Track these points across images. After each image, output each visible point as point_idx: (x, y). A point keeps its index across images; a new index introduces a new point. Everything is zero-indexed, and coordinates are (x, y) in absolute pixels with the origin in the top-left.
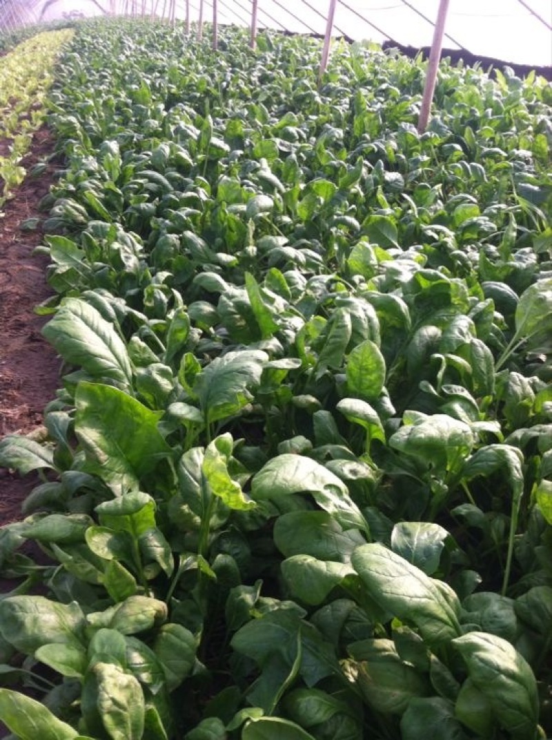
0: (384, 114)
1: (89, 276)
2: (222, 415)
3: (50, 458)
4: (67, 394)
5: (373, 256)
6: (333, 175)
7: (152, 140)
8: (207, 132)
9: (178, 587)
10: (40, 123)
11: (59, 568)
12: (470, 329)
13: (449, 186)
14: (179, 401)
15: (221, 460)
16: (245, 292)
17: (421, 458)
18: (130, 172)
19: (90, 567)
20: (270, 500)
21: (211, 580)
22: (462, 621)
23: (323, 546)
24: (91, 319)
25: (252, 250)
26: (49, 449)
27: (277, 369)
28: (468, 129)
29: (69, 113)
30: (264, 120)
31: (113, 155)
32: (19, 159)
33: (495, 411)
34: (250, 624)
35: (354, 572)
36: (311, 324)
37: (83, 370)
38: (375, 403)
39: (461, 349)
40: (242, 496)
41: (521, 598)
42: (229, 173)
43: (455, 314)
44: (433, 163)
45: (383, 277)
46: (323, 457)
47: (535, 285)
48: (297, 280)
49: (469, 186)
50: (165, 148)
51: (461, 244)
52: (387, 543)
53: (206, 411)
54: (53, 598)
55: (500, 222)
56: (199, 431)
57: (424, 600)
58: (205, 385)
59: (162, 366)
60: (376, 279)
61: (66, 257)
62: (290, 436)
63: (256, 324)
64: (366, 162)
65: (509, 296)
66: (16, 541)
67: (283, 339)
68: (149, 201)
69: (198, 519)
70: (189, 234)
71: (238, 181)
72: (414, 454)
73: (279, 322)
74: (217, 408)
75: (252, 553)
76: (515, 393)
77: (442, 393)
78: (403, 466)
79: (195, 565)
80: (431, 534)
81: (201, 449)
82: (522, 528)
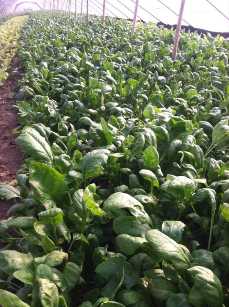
0: (158, 52)
1: (35, 117)
2: (91, 176)
3: (19, 193)
4: (26, 167)
5: (154, 111)
6: (137, 77)
7: (61, 62)
8: (84, 59)
9: (73, 247)
10: (14, 54)
11: (22, 239)
12: (194, 141)
13: (185, 82)
14: (73, 170)
15: (91, 194)
16: (100, 125)
17: (174, 194)
18: (52, 75)
19: (36, 238)
20: (111, 211)
21: (86, 244)
22: (191, 262)
23: (133, 230)
24: (36, 136)
25: (103, 108)
26: (18, 189)
27: (114, 157)
28: (192, 59)
29: (26, 50)
30: (108, 54)
31: (45, 68)
32: (6, 69)
33: (204, 174)
34: (103, 263)
35: (147, 241)
36: (128, 139)
37: (32, 157)
38: (155, 171)
39: (190, 149)
40: (99, 209)
41: (216, 252)
42: (94, 76)
43: (187, 135)
44: (178, 72)
45: (158, 119)
46: (133, 193)
47: (220, 123)
48: (122, 120)
49: (193, 82)
50: (67, 65)
51: (190, 106)
52: (160, 229)
53: (84, 174)
54: (20, 251)
55: (206, 97)
56: (81, 182)
57: (175, 253)
58: (84, 163)
59: (66, 155)
60: (155, 120)
61: (25, 110)
62: (119, 185)
63: (105, 138)
64: (150, 72)
65: (210, 127)
66: (5, 228)
67: (116, 145)
68: (60, 87)
69: (81, 219)
70: (77, 101)
71: (97, 79)
72: (171, 192)
73: (115, 138)
74: (89, 173)
75: (104, 234)
76: (212, 167)
77: (182, 167)
78: (166, 197)
79: (80, 238)
80: (178, 225)
81: (82, 190)
82: (215, 223)
